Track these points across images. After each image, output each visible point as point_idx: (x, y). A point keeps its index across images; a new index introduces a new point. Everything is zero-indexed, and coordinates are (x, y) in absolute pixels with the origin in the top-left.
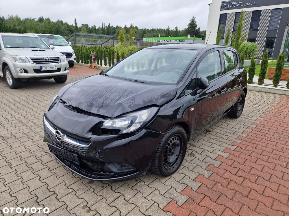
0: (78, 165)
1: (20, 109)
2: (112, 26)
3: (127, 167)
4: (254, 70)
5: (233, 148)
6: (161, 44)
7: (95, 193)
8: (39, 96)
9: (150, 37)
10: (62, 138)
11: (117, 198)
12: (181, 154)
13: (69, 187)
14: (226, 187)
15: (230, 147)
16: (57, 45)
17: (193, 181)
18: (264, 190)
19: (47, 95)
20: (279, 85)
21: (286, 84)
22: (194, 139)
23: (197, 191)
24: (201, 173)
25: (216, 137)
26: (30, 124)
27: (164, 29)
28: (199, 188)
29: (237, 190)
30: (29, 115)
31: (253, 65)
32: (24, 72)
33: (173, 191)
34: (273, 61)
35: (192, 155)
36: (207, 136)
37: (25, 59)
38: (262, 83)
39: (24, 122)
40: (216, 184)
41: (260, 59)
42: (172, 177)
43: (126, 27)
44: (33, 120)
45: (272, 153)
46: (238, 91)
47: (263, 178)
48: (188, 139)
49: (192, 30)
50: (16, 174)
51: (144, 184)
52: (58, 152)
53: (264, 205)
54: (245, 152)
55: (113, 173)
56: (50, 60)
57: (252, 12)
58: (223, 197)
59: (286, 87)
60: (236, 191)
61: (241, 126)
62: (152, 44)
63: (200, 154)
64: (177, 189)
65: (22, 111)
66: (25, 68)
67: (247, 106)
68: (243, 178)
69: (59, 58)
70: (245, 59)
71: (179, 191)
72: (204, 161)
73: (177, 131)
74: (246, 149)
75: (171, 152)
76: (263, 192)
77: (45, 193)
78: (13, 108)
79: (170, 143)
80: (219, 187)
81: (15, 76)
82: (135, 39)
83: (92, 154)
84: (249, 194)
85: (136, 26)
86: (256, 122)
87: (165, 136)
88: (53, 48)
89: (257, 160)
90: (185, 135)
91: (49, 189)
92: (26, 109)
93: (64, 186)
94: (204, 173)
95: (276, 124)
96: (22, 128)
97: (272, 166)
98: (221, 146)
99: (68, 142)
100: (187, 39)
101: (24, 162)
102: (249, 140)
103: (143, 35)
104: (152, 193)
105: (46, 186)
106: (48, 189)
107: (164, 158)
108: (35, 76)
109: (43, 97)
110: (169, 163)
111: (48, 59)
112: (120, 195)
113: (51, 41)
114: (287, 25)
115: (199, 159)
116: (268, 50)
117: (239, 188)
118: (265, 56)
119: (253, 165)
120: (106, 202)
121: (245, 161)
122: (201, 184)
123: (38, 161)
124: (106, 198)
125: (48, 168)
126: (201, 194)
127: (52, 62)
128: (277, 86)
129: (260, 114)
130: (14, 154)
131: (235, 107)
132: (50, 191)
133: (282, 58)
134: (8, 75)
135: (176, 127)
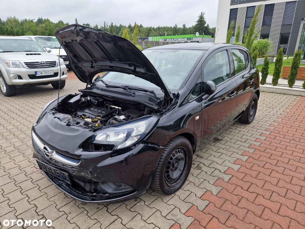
0: (69, 184)
1: (14, 119)
2: (116, 26)
3: (123, 187)
4: (268, 70)
5: (245, 158)
6: (167, 43)
7: (88, 216)
8: (34, 104)
9: (156, 36)
10: (50, 155)
11: (113, 222)
12: (186, 168)
13: (60, 210)
14: (236, 206)
15: (241, 157)
16: (55, 47)
17: (200, 199)
18: (280, 209)
19: (43, 103)
20: (294, 85)
21: (303, 84)
22: (201, 149)
23: (204, 211)
24: (208, 189)
25: (226, 147)
26: (23, 136)
27: (171, 27)
28: (205, 207)
29: (248, 208)
30: (22, 126)
31: (267, 64)
32: (18, 78)
33: (176, 211)
34: (288, 58)
35: (199, 168)
36: (216, 145)
37: (18, 64)
38: (276, 84)
39: (16, 133)
40: (225, 201)
41: (274, 57)
42: (176, 195)
43: (130, 27)
44: (26, 132)
45: (288, 163)
46: (250, 94)
47: (278, 194)
48: (194, 151)
49: (200, 27)
50: (3, 195)
51: (144, 204)
52: (48, 170)
53: (279, 226)
54: (258, 162)
55: (108, 193)
56: (46, 64)
57: (264, 6)
58: (233, 218)
59: (303, 88)
60: (248, 210)
61: (254, 132)
62: (157, 44)
63: (208, 167)
64: (181, 209)
65: (15, 121)
66: (19, 74)
67: (261, 110)
68: (256, 195)
69: (56, 61)
70: (257, 57)
71: (184, 211)
72: (212, 175)
73: (180, 144)
74: (259, 160)
75: (174, 167)
76: (279, 211)
77: (33, 216)
78: (6, 118)
79: (173, 157)
80: (228, 206)
81: (9, 83)
82: (139, 39)
83: (83, 174)
84: (262, 213)
85: (141, 25)
86: (270, 127)
87: (167, 150)
88: (50, 51)
89: (271, 172)
90: (190, 147)
91: (38, 212)
92: (19, 119)
93: (54, 208)
94: (212, 189)
95: (292, 129)
96: (13, 141)
97: (288, 179)
98: (231, 156)
99: (57, 160)
100: (196, 37)
101: (13, 180)
102: (263, 150)
103: (149, 34)
104: (153, 215)
105: (35, 208)
106: (36, 212)
107: (166, 174)
108: (30, 82)
109: (39, 104)
110: (172, 179)
111: (44, 63)
112: (116, 218)
113: (49, 43)
114: (303, 19)
115: (206, 173)
116: (282, 46)
117: (252, 207)
118: (280, 54)
119: (267, 178)
120: (100, 227)
121: (258, 174)
122: (208, 202)
123: (28, 179)
124: (101, 222)
125: (38, 187)
126: (208, 215)
127: (48, 66)
128: (293, 86)
129: (275, 119)
130: (3, 171)
131: (246, 112)
132: (39, 215)
133: (298, 55)
134: (2, 82)
135: (179, 139)
